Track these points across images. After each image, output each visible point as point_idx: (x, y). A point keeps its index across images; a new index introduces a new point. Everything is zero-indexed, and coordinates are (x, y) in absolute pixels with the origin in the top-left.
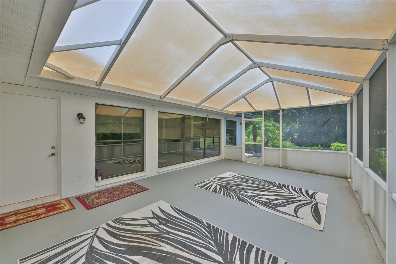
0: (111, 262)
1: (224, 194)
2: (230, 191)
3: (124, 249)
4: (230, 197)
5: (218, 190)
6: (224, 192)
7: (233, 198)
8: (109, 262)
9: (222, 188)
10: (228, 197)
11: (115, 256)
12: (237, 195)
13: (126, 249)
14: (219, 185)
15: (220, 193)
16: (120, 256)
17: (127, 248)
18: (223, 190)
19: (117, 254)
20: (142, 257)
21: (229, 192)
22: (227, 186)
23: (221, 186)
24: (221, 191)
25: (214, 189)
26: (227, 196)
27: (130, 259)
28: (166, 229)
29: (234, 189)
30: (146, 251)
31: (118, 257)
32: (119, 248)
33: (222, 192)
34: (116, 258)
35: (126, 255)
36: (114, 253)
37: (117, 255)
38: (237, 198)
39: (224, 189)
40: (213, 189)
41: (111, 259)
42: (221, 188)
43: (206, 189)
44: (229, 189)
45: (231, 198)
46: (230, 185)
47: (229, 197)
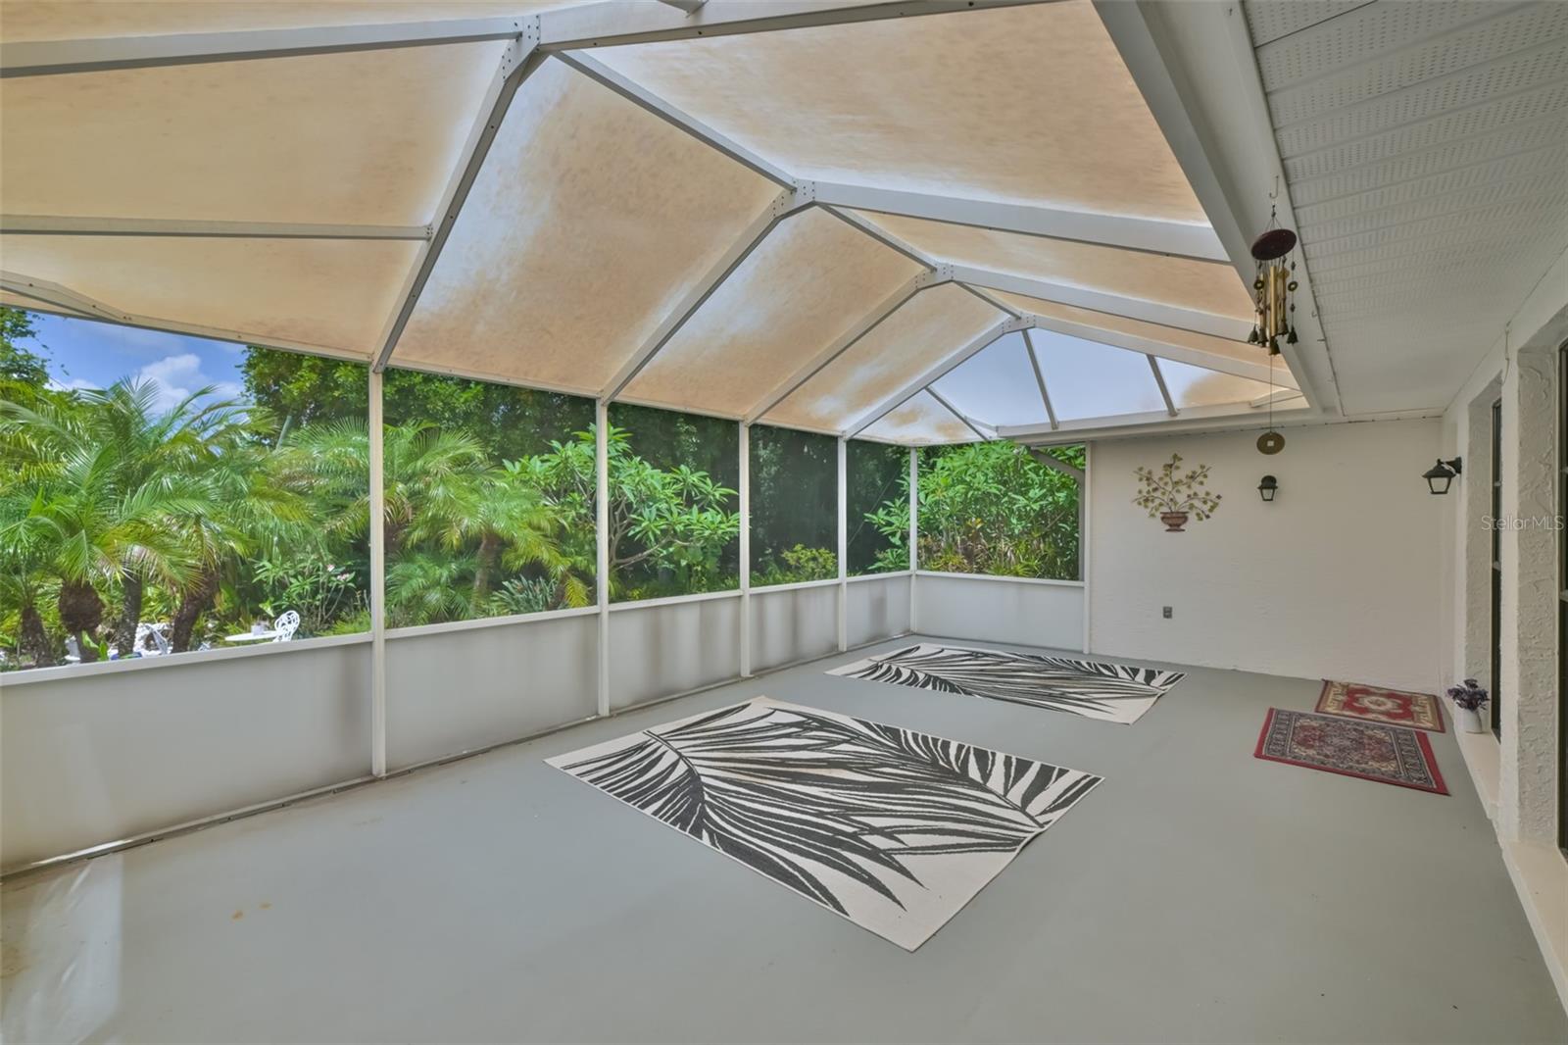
1: (946, 745)
2: (923, 754)
4: (925, 739)
5: (972, 758)
6: (947, 755)
7: (915, 736)
9: (957, 769)
10: (930, 737)
12: (900, 744)
14: (973, 784)
15: (960, 748)
18: (952, 758)
21: (925, 754)
22: (933, 780)
23: (963, 777)
24: (957, 758)
25: (990, 762)
26: (935, 741)
29: (904, 765)
33: (953, 751)
38: (903, 735)
39: (949, 763)
40: (993, 765)
42: (959, 768)
43: (1023, 766)
44: (928, 764)
45: (920, 734)
46: (920, 787)
47: (927, 737)
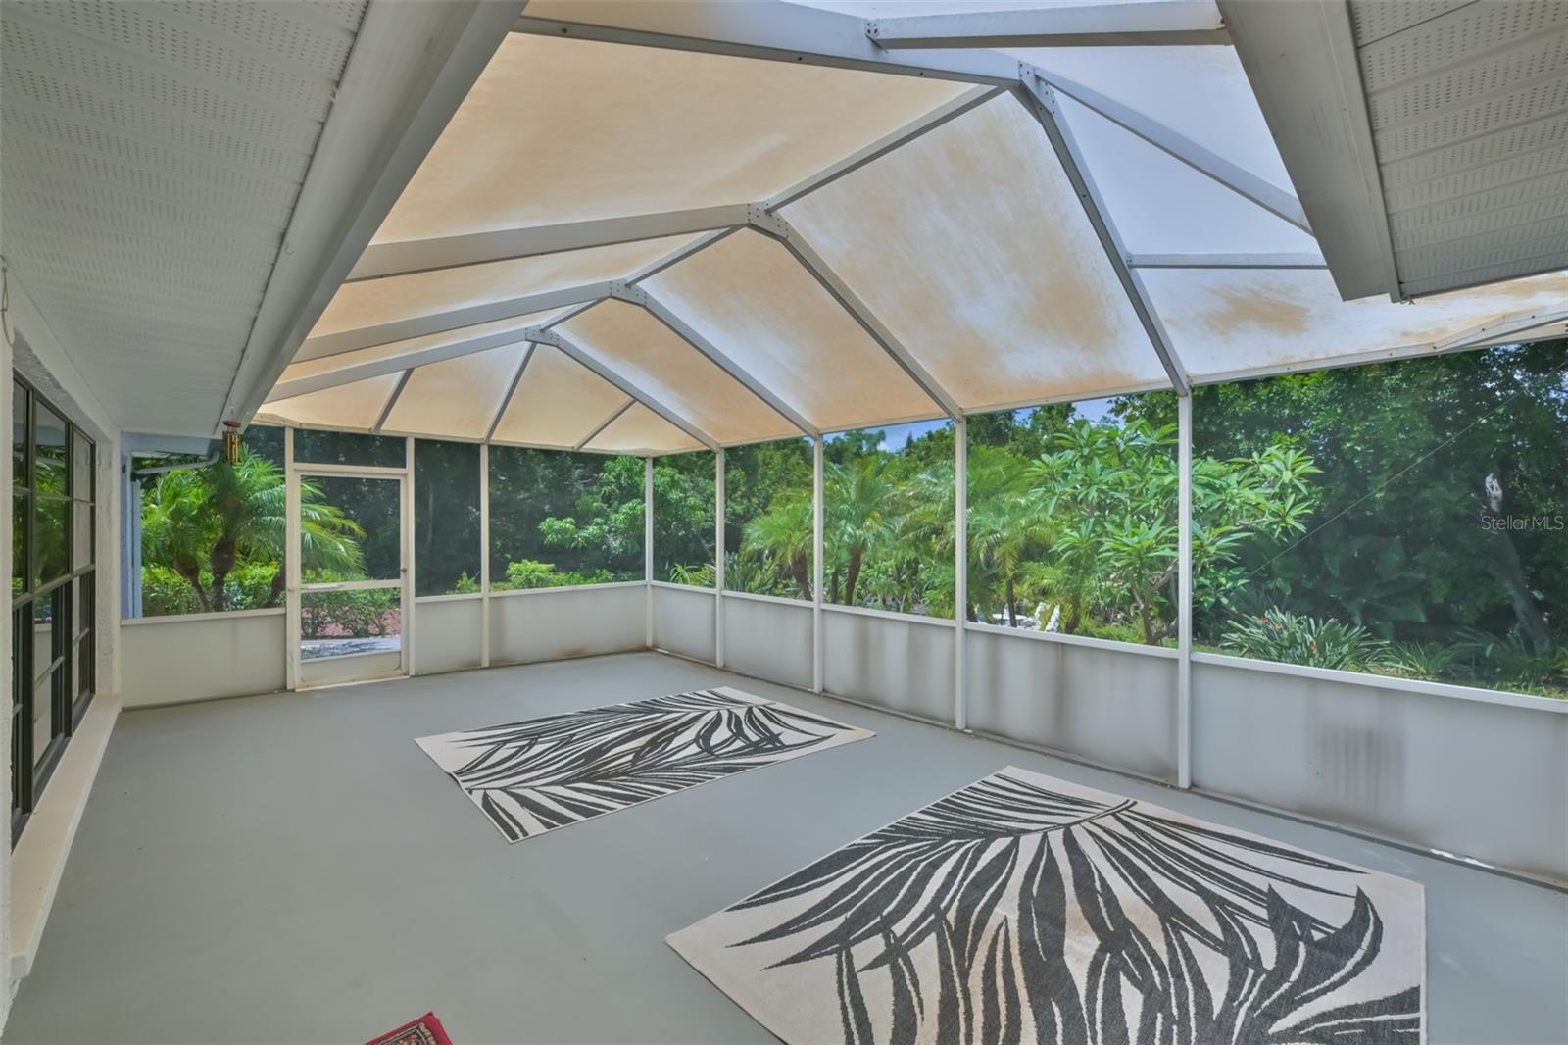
0: (1127, 1030)
3: (1057, 1010)
8: (1129, 1033)
11: (1098, 1027)
13: (1054, 1003)
16: (1091, 1012)
17: (1050, 1003)
19: (1086, 1022)
20: (1065, 958)
27: (1088, 983)
28: (917, 915)
30: (1041, 953)
31: (1098, 1015)
32: (1056, 1025)
34: (1103, 1023)
35: (1078, 996)
36: (1088, 1034)
37: (1090, 1024)
41: (1114, 1032)
